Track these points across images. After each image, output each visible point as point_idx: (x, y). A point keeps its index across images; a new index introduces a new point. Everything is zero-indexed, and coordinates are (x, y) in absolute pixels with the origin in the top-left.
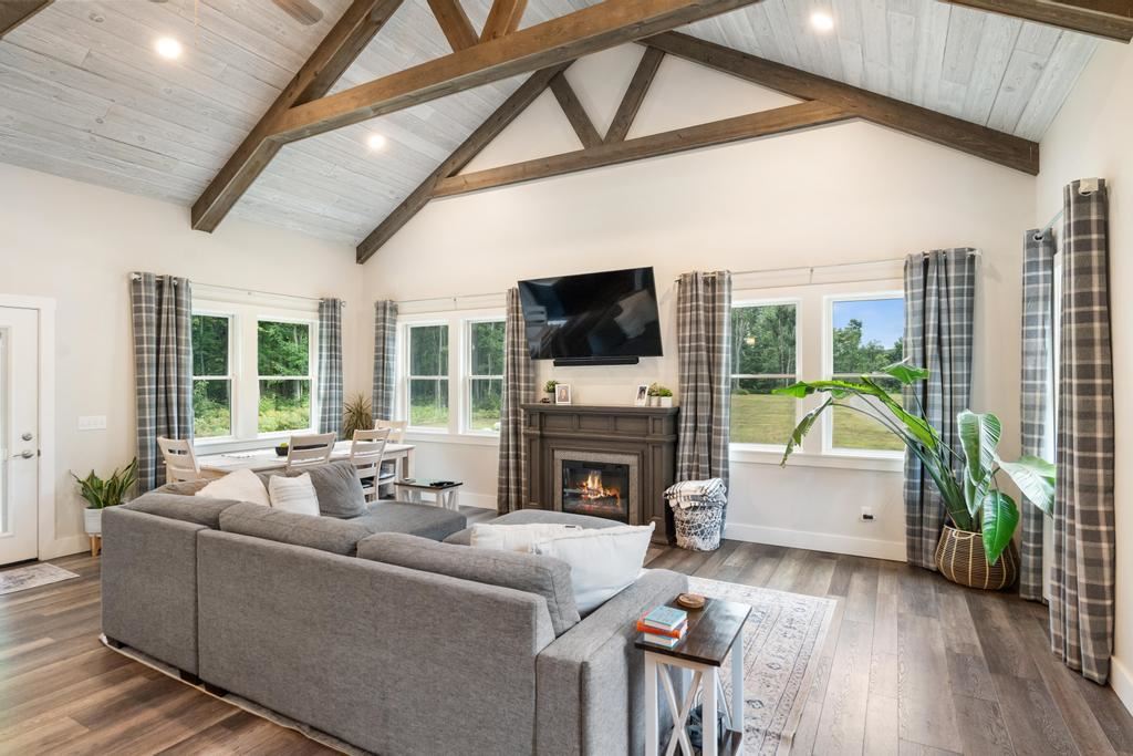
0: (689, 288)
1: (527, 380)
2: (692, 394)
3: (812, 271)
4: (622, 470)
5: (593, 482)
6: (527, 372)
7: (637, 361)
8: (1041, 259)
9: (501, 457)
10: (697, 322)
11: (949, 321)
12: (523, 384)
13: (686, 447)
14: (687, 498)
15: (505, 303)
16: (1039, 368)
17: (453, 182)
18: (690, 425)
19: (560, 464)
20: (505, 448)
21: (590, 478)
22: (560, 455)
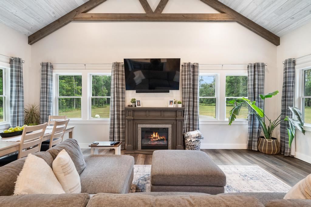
0: (187, 68)
1: (122, 98)
2: (188, 103)
3: (223, 65)
4: (166, 130)
5: (155, 135)
6: (122, 95)
7: (169, 92)
8: (292, 66)
9: (111, 128)
10: (190, 79)
11: (260, 82)
12: (121, 100)
13: (186, 121)
14: (194, 138)
15: (111, 68)
16: (291, 95)
17: (85, 16)
18: (187, 113)
19: (140, 129)
20: (113, 125)
21: (154, 133)
22: (140, 126)
